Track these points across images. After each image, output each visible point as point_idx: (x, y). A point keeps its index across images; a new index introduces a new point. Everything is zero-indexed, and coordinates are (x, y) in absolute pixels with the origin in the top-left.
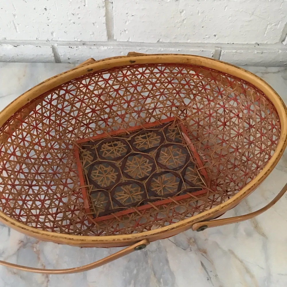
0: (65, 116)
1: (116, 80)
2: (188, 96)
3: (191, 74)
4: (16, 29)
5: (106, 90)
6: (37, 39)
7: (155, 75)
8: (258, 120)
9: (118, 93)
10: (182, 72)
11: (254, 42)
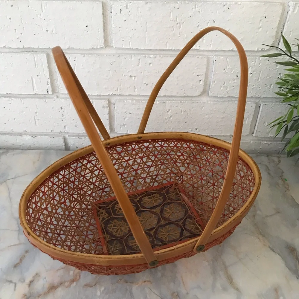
0: (86, 181)
1: (126, 153)
2: (183, 165)
3: (184, 147)
4: (36, 123)
5: (119, 160)
6: (52, 131)
7: (156, 149)
8: (239, 178)
9: (128, 163)
10: (177, 146)
11: (229, 134)
